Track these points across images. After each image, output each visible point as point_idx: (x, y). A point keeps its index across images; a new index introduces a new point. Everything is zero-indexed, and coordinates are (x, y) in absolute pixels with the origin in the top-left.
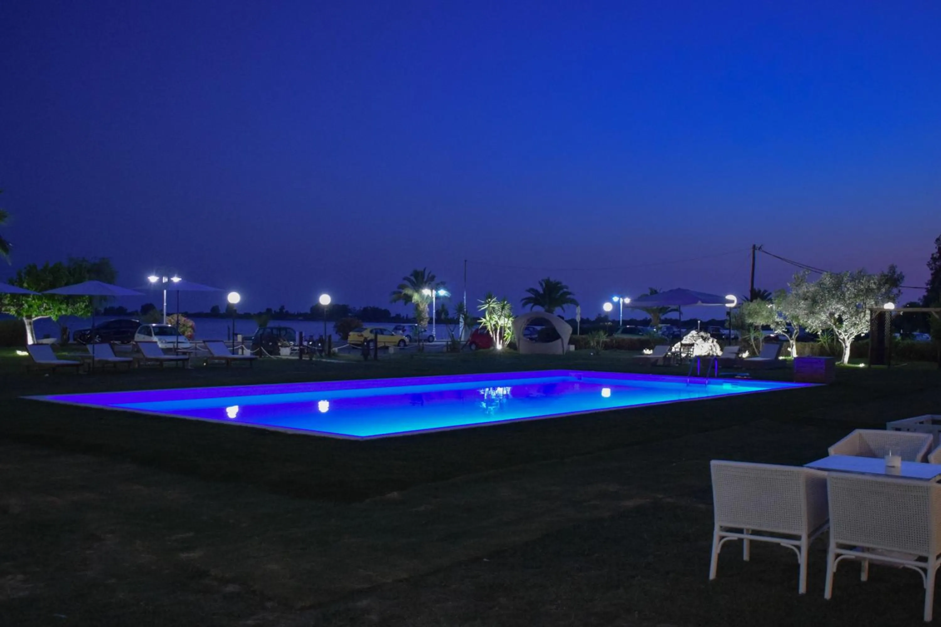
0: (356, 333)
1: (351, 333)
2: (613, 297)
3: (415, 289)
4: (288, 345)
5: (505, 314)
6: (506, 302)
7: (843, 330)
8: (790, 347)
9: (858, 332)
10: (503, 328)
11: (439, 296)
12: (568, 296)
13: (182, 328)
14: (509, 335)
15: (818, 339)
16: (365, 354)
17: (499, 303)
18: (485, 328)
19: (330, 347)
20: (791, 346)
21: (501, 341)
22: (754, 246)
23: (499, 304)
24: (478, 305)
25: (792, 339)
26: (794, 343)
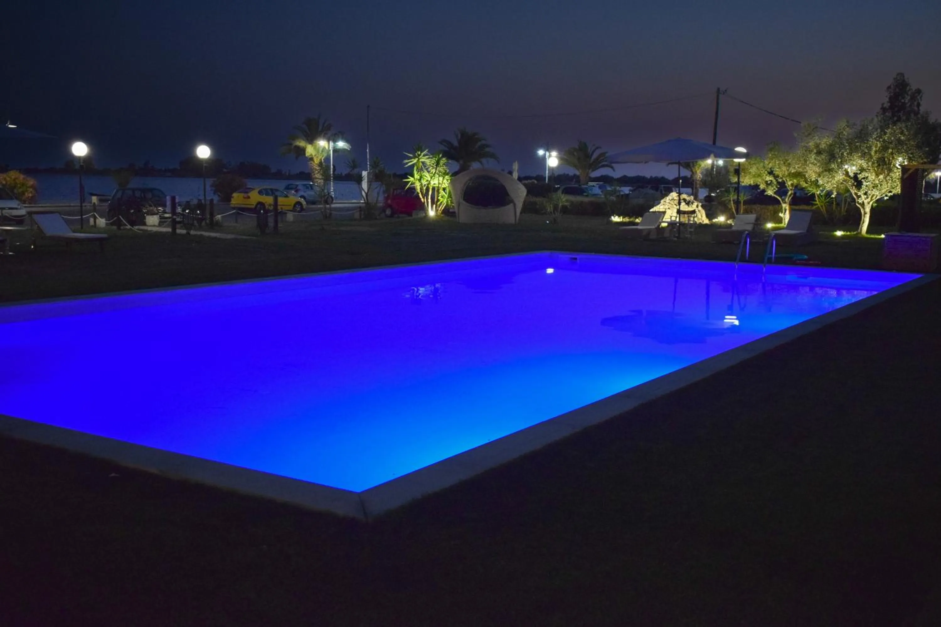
0: (242, 195)
1: (235, 195)
2: (538, 150)
3: (307, 140)
4: (156, 211)
5: (440, 172)
6: (441, 156)
7: (862, 192)
8: (782, 212)
9: (882, 195)
10: (436, 189)
11: (336, 149)
12: (487, 149)
13: (20, 188)
14: (444, 199)
15: (815, 203)
16: (262, 225)
17: (431, 156)
18: (413, 189)
19: (212, 215)
20: (784, 211)
21: (434, 206)
22: (719, 89)
23: (432, 158)
24: (405, 160)
25: (785, 203)
26: (787, 208)
